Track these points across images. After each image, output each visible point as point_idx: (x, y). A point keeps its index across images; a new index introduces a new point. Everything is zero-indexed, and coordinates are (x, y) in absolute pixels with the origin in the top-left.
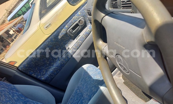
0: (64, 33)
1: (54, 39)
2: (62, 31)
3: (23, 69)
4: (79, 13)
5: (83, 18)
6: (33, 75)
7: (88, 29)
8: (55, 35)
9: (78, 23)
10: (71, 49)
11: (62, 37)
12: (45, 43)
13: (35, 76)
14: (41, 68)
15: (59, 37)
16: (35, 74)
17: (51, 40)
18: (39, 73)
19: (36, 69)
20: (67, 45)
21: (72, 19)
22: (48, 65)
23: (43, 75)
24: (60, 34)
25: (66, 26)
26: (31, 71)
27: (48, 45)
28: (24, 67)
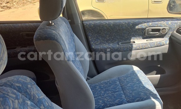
0: (144, 27)
1: (131, 25)
2: (144, 24)
3: (87, 25)
4: (170, 22)
5: (168, 29)
6: (90, 37)
7: (164, 41)
8: (135, 22)
9: (161, 29)
10: (137, 45)
11: (139, 29)
12: (122, 22)
13: (90, 40)
14: (99, 37)
15: (137, 27)
16: (92, 38)
17: (129, 24)
18: (94, 40)
19: (96, 35)
20: (134, 37)
21: (160, 22)
22: (106, 39)
23: (95, 44)
24: (140, 25)
25: (150, 23)
26: (91, 33)
27: (123, 25)
28: (89, 25)
